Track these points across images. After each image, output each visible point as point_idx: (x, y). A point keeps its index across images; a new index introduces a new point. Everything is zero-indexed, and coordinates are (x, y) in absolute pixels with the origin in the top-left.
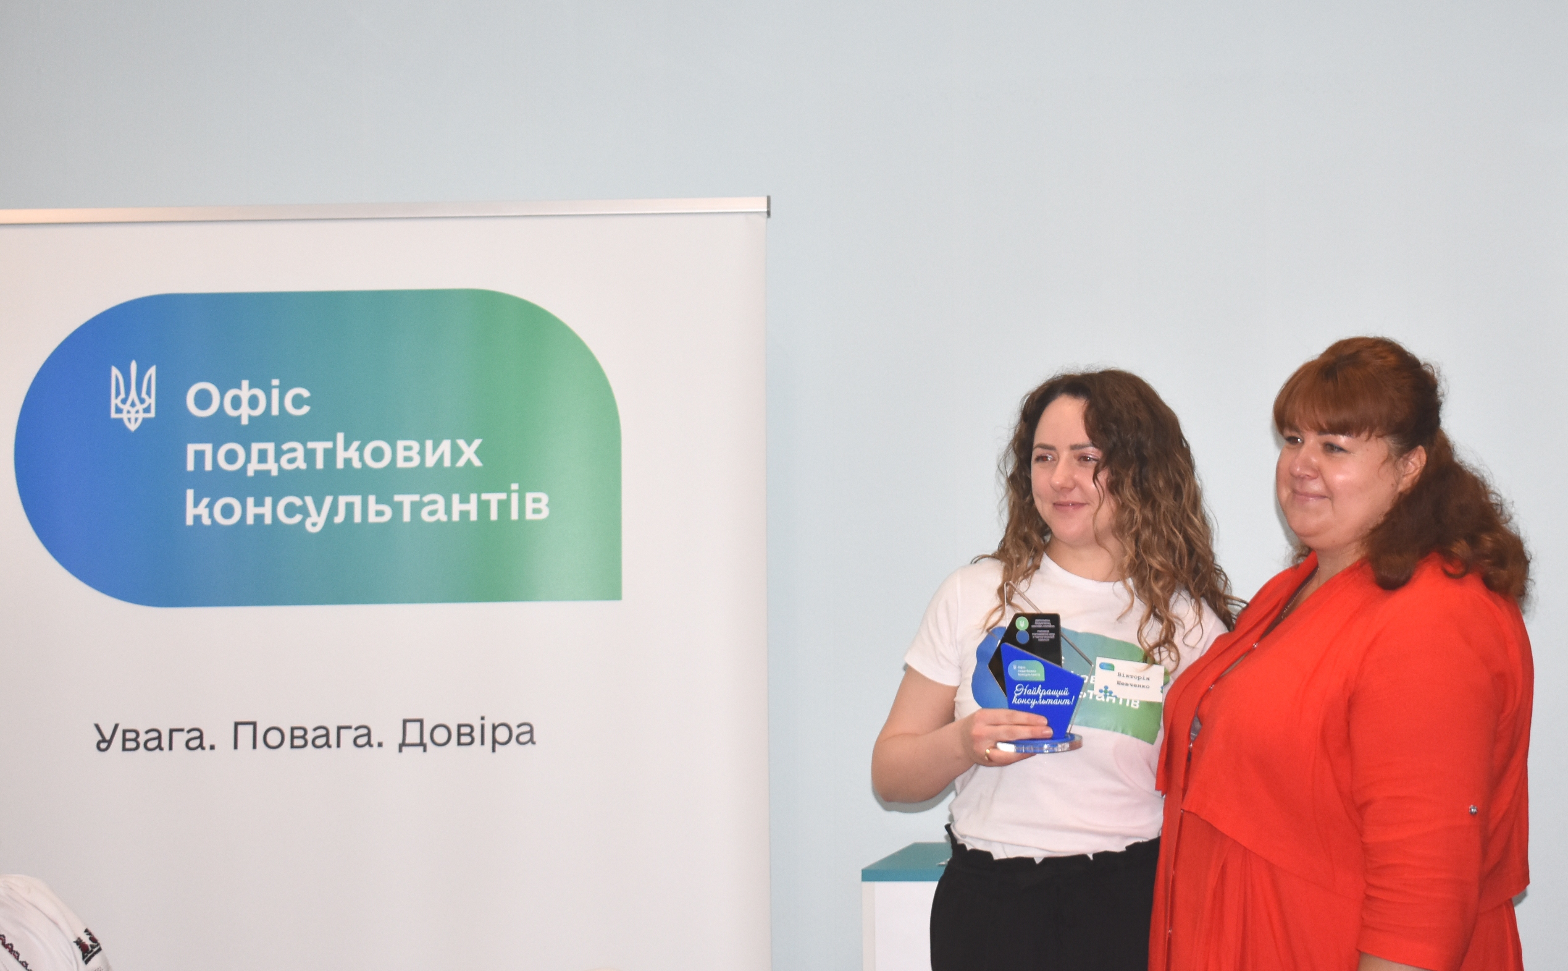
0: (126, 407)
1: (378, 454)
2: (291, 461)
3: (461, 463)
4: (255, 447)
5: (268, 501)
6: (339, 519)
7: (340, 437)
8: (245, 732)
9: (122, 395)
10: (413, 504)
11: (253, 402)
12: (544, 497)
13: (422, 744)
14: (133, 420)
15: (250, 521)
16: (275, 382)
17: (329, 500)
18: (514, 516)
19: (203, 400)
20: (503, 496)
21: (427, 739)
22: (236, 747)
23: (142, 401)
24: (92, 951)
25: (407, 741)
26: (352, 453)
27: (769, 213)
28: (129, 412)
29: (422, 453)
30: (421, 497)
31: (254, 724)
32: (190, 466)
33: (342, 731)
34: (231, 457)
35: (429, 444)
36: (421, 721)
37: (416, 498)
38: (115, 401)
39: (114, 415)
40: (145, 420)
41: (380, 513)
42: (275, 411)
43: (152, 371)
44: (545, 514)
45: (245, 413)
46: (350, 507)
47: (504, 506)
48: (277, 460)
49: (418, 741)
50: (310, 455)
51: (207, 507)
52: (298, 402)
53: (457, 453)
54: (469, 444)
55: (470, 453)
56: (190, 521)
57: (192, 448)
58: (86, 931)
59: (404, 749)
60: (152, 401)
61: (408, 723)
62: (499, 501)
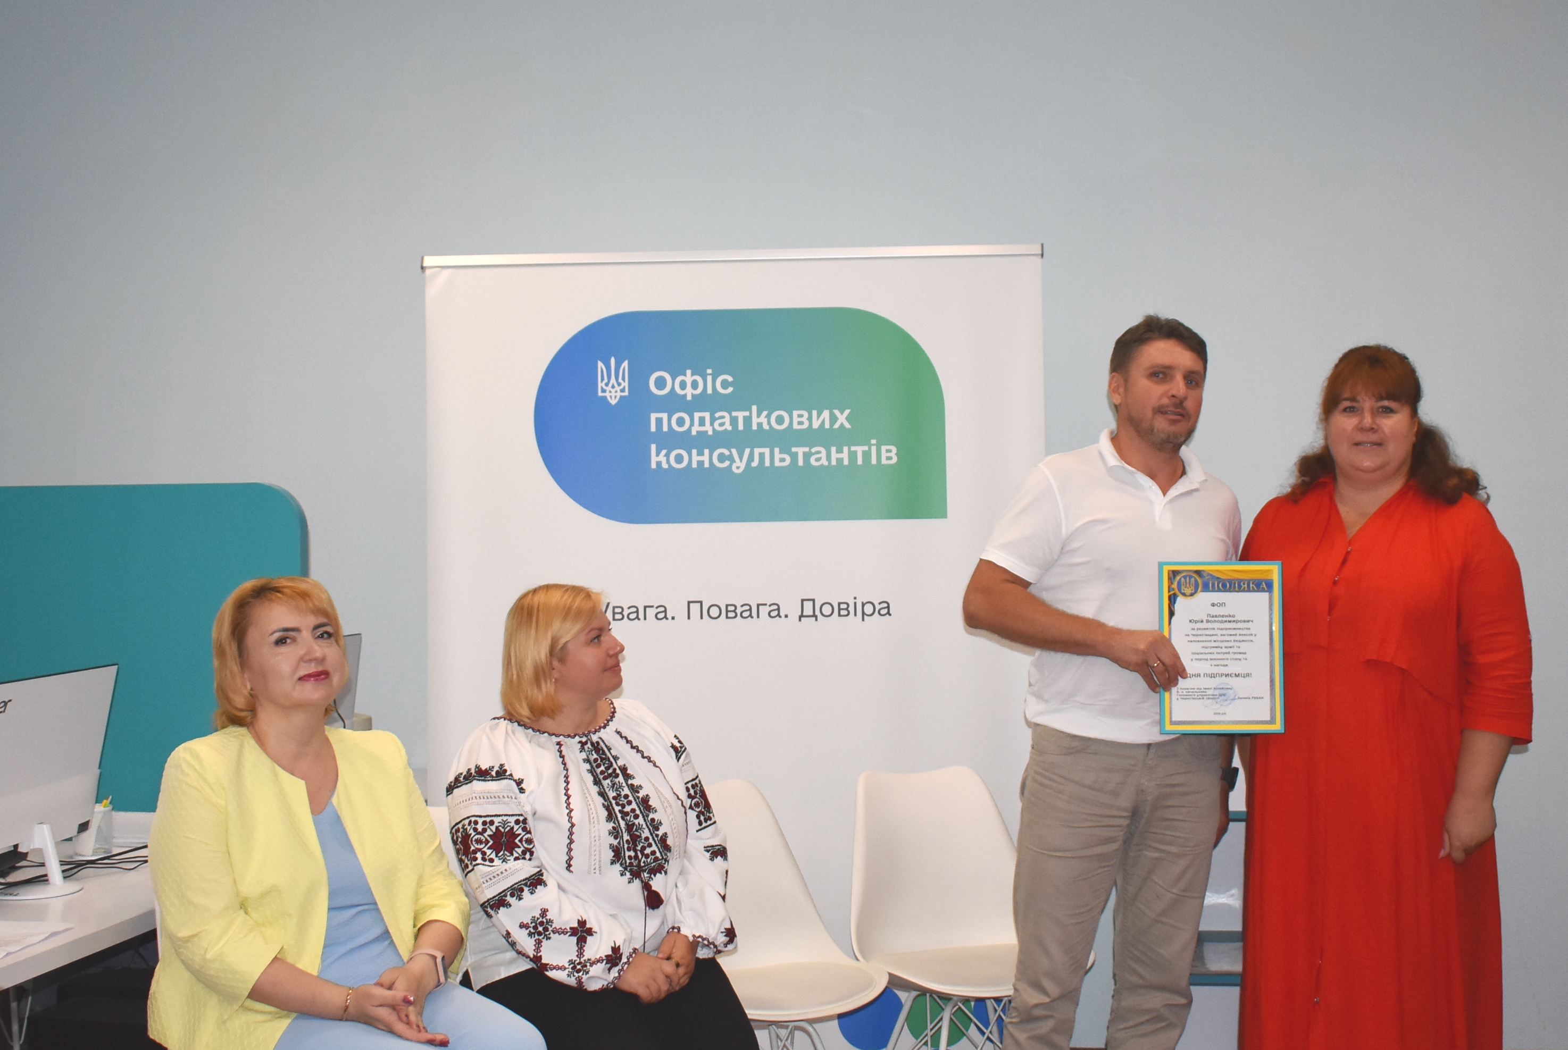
0: (609, 388)
1: (780, 420)
2: (722, 425)
3: (836, 426)
4: (697, 415)
5: (706, 452)
6: (755, 464)
7: (754, 408)
8: (695, 608)
9: (606, 380)
10: (804, 453)
11: (695, 385)
12: (894, 449)
13: (814, 616)
14: (613, 397)
15: (694, 465)
16: (709, 371)
17: (747, 451)
18: (874, 461)
19: (661, 383)
20: (866, 448)
21: (818, 612)
22: (689, 618)
23: (619, 384)
24: (681, 751)
25: (804, 614)
26: (763, 419)
27: (1042, 255)
28: (610, 392)
29: (810, 419)
30: (810, 449)
31: (701, 603)
32: (653, 429)
33: (760, 607)
34: (681, 422)
35: (815, 413)
36: (813, 600)
37: (807, 449)
38: (601, 385)
39: (600, 394)
40: (621, 397)
41: (782, 460)
42: (710, 391)
43: (626, 364)
44: (895, 460)
45: (689, 392)
46: (762, 456)
47: (867, 455)
48: (712, 424)
49: (811, 613)
50: (734, 421)
51: (665, 456)
52: (725, 384)
53: (833, 419)
54: (842, 413)
55: (842, 418)
56: (654, 466)
57: (654, 416)
58: (675, 736)
59: (802, 619)
60: (626, 384)
61: (805, 603)
62: (863, 452)
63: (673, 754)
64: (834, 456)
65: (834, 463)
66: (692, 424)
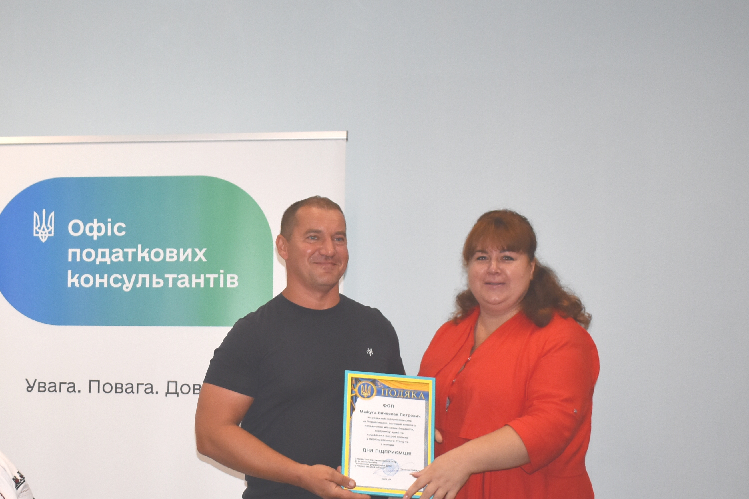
0: (40, 231)
1: (157, 255)
2: (117, 257)
3: (197, 260)
4: (100, 251)
5: (106, 276)
6: (139, 285)
7: (140, 246)
8: (94, 385)
9: (39, 225)
11: (99, 229)
12: (236, 277)
13: (176, 393)
14: (44, 237)
15: (97, 285)
16: (110, 220)
17: (134, 276)
18: (222, 285)
19: (76, 228)
20: (216, 276)
21: (179, 391)
22: (90, 392)
23: (48, 228)
25: (170, 391)
26: (145, 254)
27: (347, 140)
28: (42, 233)
29: (178, 254)
30: (177, 276)
31: (99, 381)
32: (70, 259)
33: (139, 386)
34: (89, 255)
35: (181, 250)
36: (176, 382)
37: (175, 276)
38: (35, 228)
39: (35, 235)
40: (49, 237)
41: (158, 283)
42: (109, 234)
43: (53, 214)
44: (236, 285)
45: (95, 234)
46: (144, 280)
47: (217, 281)
48: (110, 257)
49: (175, 391)
50: (125, 255)
51: (77, 278)
52: (120, 229)
53: (194, 255)
54: (200, 251)
55: (201, 255)
56: (69, 285)
57: (70, 251)
59: (168, 395)
60: (52, 228)
61: (170, 384)
62: (215, 279)
63: (14, 484)
64: (194, 281)
65: (194, 286)
66: (97, 256)
